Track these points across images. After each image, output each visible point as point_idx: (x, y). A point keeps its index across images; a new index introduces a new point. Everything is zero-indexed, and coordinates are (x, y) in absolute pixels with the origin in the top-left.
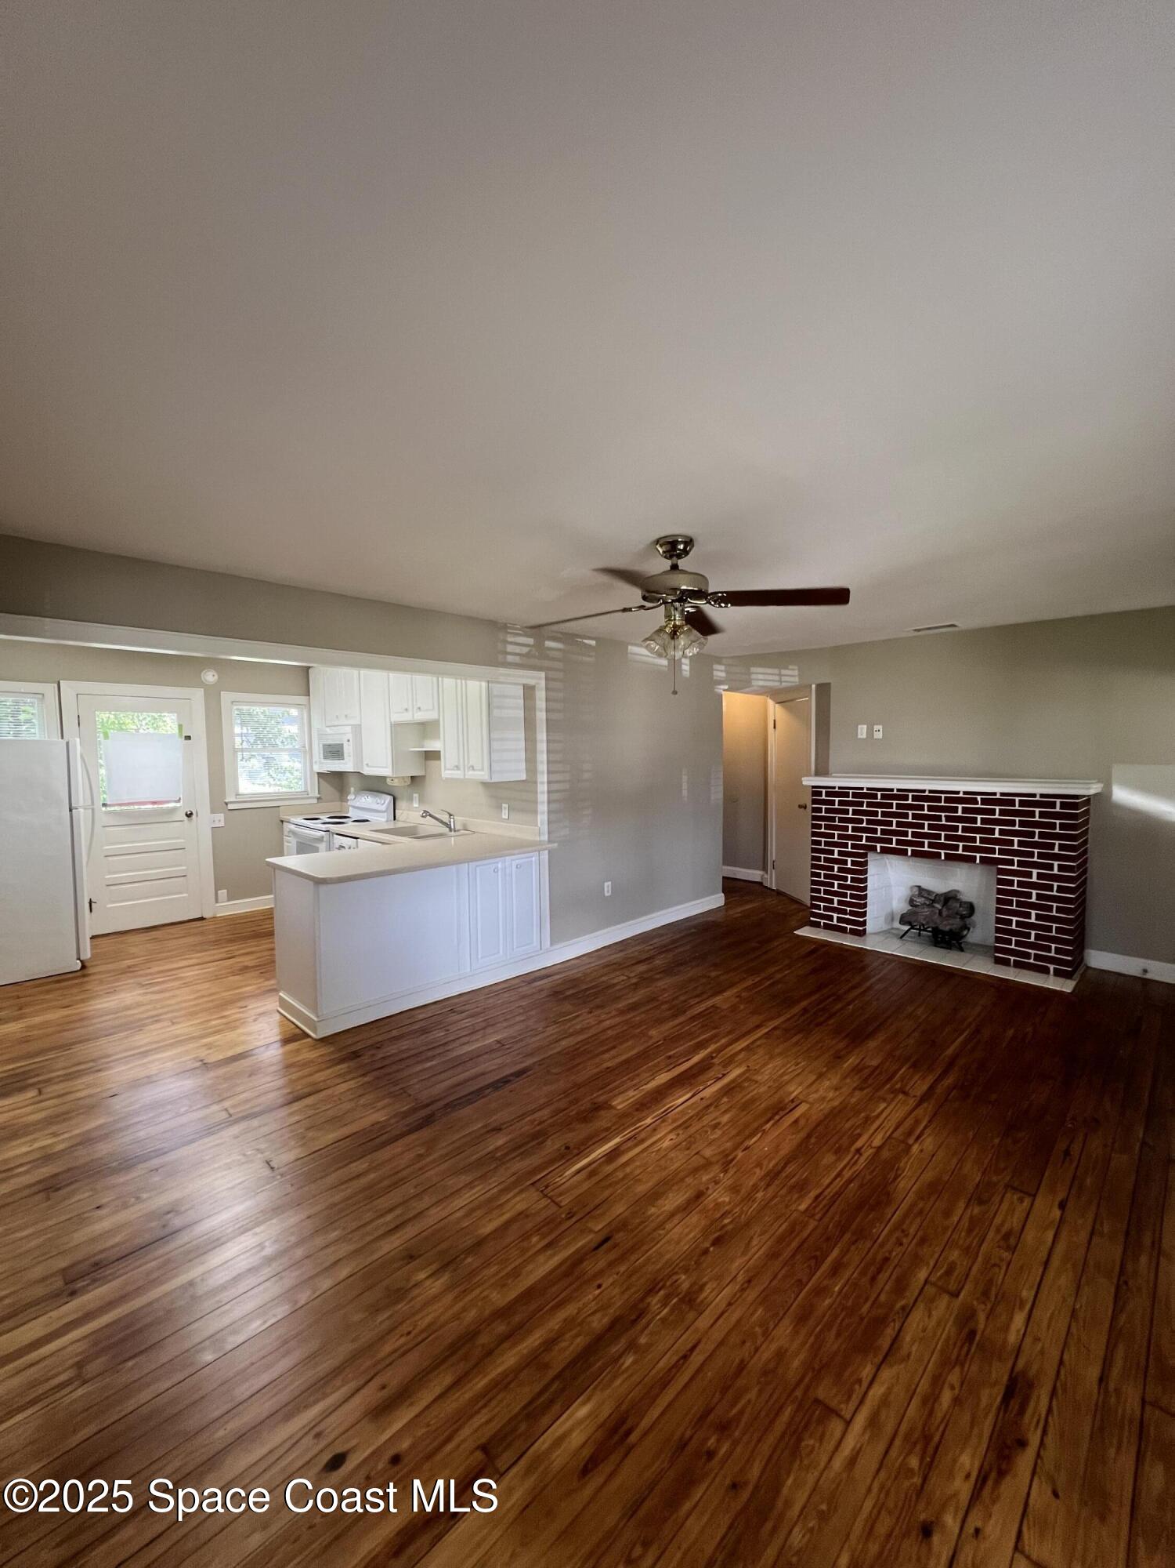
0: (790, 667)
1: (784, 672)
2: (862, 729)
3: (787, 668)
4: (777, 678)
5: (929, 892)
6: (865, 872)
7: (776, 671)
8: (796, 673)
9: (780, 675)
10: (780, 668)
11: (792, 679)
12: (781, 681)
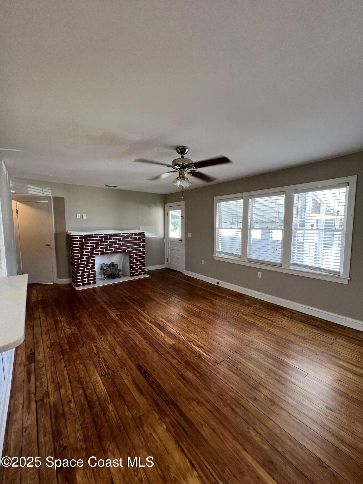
0: (47, 188)
1: (44, 190)
2: (78, 215)
3: (46, 188)
4: (41, 192)
5: (107, 265)
6: (94, 263)
7: (41, 189)
8: (50, 191)
9: (42, 190)
10: (43, 188)
11: (47, 193)
12: (43, 193)
